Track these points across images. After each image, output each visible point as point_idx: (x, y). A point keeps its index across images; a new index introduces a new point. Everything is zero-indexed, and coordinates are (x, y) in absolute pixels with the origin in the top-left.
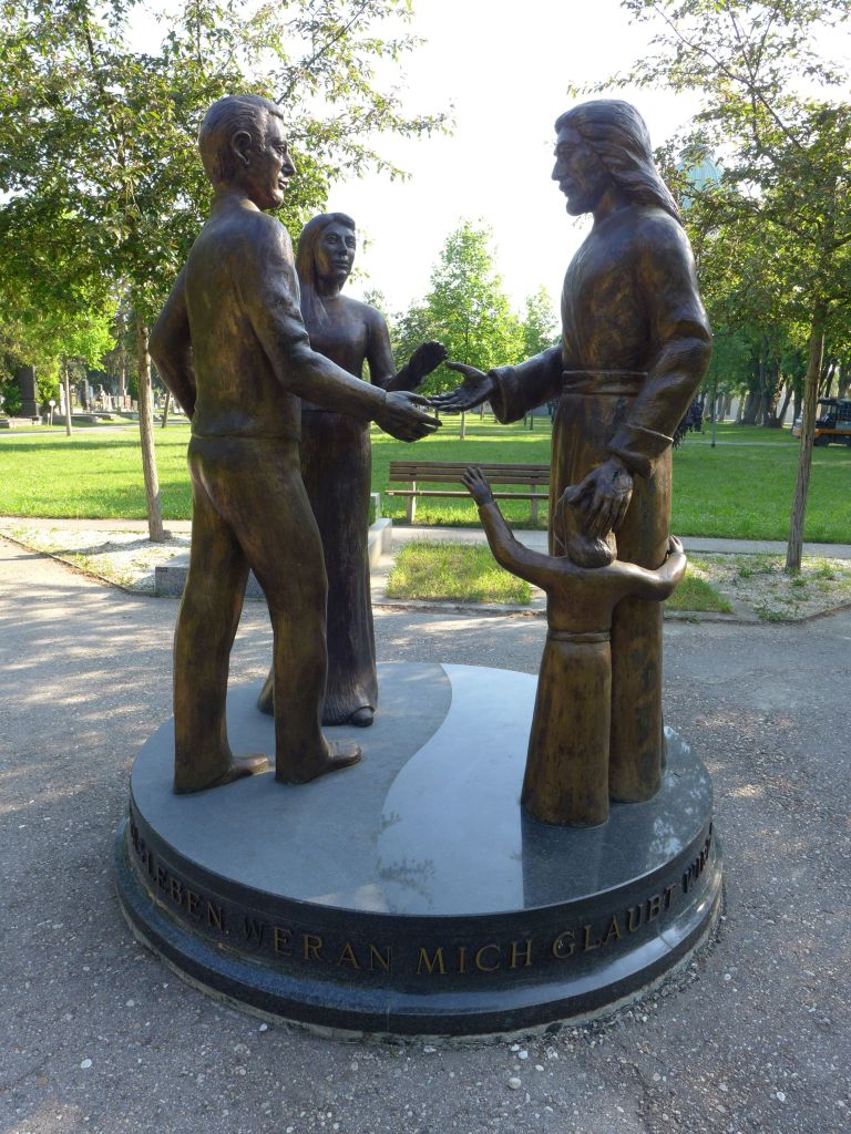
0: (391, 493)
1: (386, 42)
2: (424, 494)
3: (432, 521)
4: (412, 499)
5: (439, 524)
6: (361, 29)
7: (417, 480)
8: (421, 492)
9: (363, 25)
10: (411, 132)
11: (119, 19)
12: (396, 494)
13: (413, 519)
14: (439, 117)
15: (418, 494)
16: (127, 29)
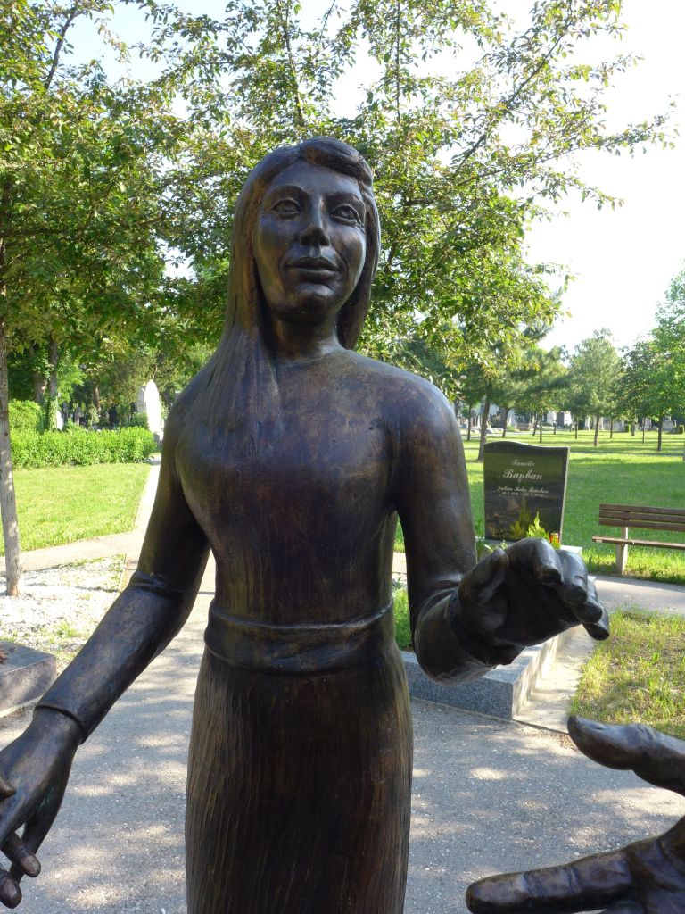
0: (599, 539)
1: (594, 68)
2: (636, 544)
3: (647, 573)
4: (623, 548)
5: (655, 579)
6: (565, 55)
7: (630, 525)
8: (634, 541)
9: (567, 49)
10: (620, 148)
11: (324, 92)
12: (604, 541)
13: (624, 568)
14: (655, 121)
15: (630, 544)
16: (331, 101)
